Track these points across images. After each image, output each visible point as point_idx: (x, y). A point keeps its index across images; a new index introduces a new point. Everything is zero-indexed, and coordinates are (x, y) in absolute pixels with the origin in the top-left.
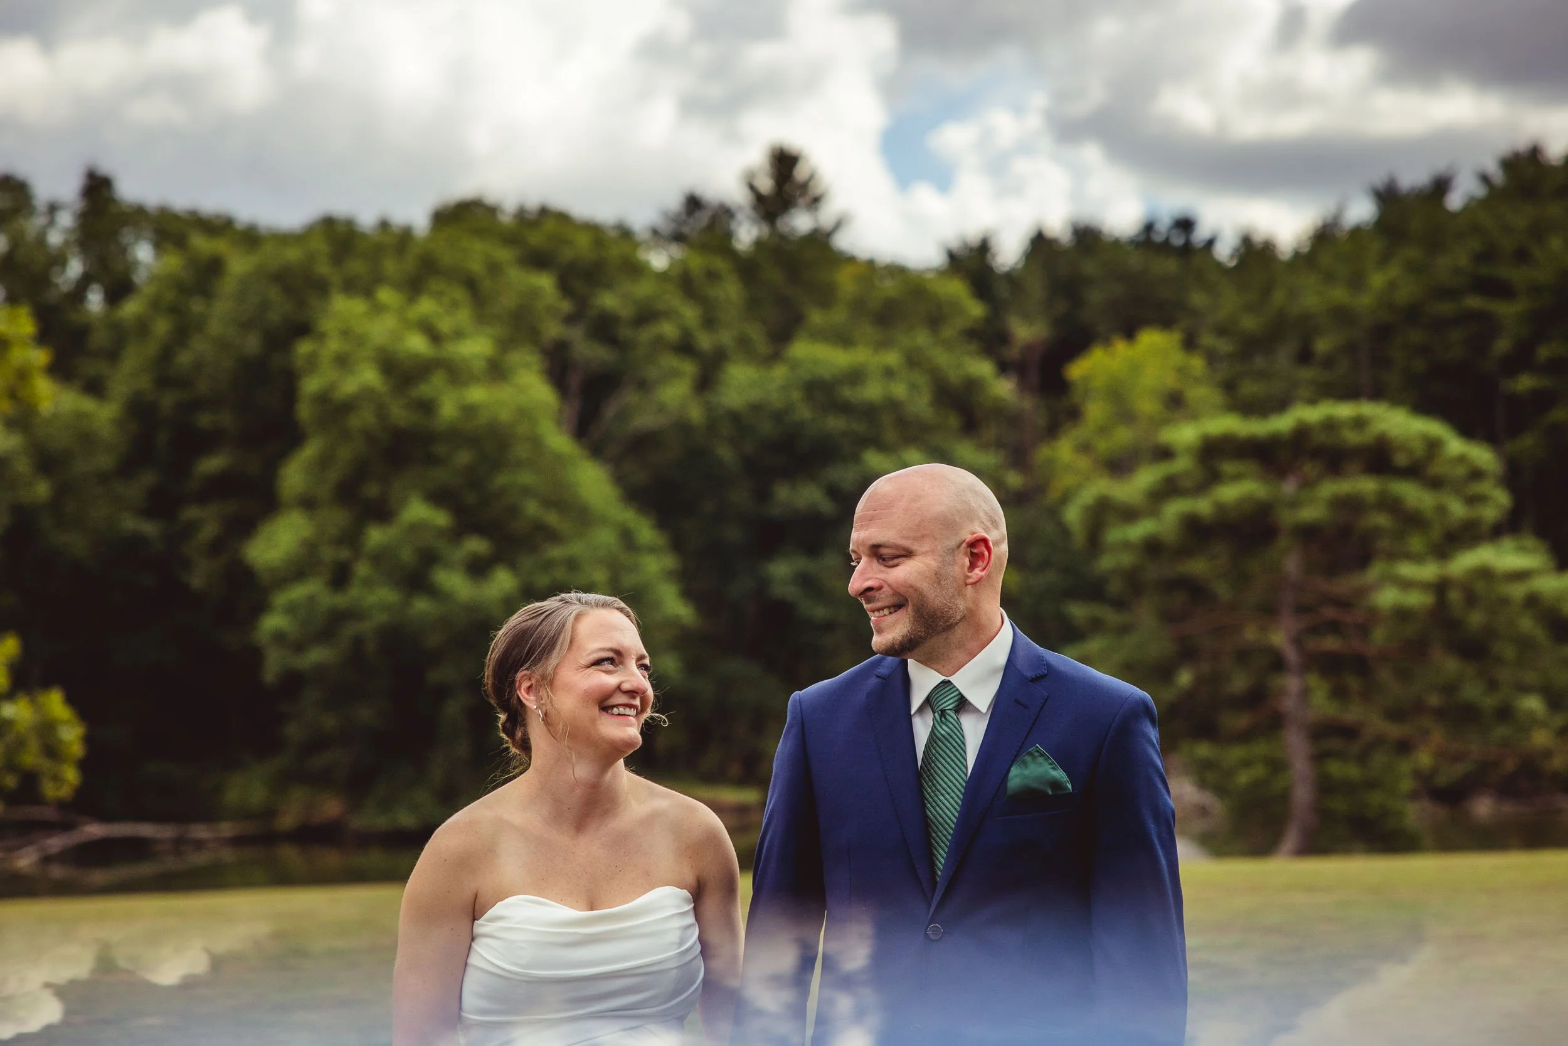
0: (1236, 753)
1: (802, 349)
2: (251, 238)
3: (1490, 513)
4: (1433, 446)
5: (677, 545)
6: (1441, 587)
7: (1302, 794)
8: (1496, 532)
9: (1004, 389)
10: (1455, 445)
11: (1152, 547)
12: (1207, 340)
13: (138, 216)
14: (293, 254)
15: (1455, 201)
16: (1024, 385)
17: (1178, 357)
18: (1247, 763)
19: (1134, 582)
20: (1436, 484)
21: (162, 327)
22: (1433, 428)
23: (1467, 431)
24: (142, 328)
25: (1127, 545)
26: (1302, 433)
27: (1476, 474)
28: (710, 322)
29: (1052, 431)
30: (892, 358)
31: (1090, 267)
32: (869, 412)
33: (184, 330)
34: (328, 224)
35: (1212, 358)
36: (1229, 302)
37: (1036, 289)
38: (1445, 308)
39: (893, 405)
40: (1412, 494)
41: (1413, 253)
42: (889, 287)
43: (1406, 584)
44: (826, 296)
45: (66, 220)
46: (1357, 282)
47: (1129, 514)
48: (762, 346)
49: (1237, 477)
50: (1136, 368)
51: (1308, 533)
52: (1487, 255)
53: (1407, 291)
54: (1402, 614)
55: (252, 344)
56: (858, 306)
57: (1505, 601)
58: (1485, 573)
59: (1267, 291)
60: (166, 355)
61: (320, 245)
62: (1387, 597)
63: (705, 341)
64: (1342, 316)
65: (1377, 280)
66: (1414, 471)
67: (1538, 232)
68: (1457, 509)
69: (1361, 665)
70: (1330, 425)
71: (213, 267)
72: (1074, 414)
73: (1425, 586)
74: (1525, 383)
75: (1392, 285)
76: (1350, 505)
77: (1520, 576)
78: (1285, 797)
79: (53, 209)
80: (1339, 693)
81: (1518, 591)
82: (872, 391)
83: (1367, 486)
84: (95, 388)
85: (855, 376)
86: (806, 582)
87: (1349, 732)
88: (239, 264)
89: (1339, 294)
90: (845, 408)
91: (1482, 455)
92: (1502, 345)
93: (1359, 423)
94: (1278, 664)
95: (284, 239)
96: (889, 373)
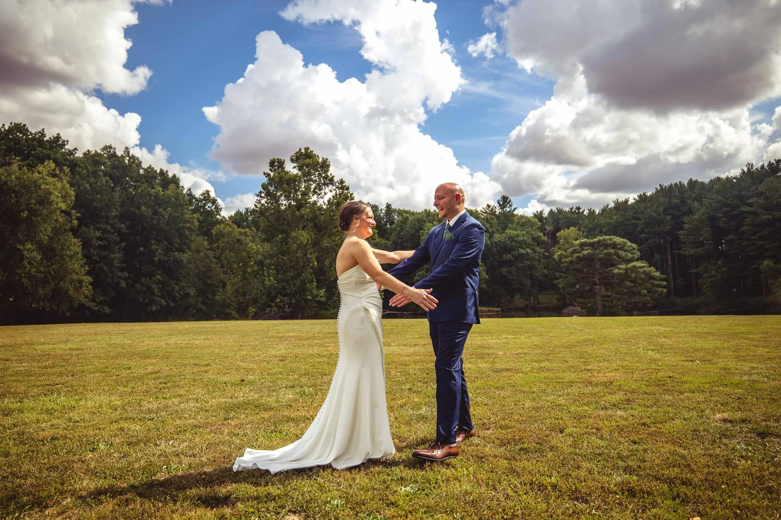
0: (587, 301)
1: (507, 231)
2: (413, 214)
3: (636, 256)
4: (625, 243)
5: (485, 266)
6: (626, 270)
7: (600, 307)
8: (638, 260)
9: (545, 238)
10: (629, 244)
11: (571, 262)
12: (582, 229)
13: (395, 211)
14: (420, 216)
15: (629, 203)
16: (548, 238)
17: (577, 232)
18: (589, 303)
19: (567, 268)
20: (625, 251)
21: (399, 229)
22: (625, 240)
23: (631, 242)
24: (395, 229)
25: (567, 262)
26: (599, 242)
27: (634, 249)
28: (491, 227)
29: (554, 245)
30: (524, 232)
31: (560, 216)
32: (520, 242)
33: (402, 230)
34: (426, 210)
35: (583, 232)
36: (587, 221)
37: (551, 220)
38: (628, 223)
39: (524, 240)
40: (621, 253)
41: (622, 213)
42: (524, 220)
43: (619, 269)
44: (512, 222)
45: (383, 211)
46: (611, 218)
47: (566, 257)
48: (501, 231)
49: (587, 250)
50: (569, 234)
51: (600, 259)
52: (635, 213)
53: (620, 220)
54: (619, 274)
55: (413, 231)
56: (518, 223)
57: (639, 272)
58: (635, 267)
59: (594, 219)
60: (399, 234)
61: (425, 215)
62: (616, 271)
63: (490, 230)
64: (608, 224)
65: (615, 217)
66: (621, 249)
67: (646, 208)
68: (630, 255)
69: (612, 284)
70: (604, 240)
71: (407, 218)
72: (558, 242)
73: (624, 269)
74: (643, 236)
75: (617, 219)
76: (609, 254)
77: (642, 267)
78: (597, 308)
79: (381, 210)
80: (607, 290)
81: (641, 270)
82: (521, 238)
83: (612, 251)
84: (388, 239)
85: (518, 236)
86: (508, 272)
87: (609, 296)
88: (411, 218)
89: (607, 220)
90: (515, 241)
91: (634, 246)
92: (639, 229)
93: (610, 239)
94: (595, 284)
95: (419, 214)
96: (523, 235)
